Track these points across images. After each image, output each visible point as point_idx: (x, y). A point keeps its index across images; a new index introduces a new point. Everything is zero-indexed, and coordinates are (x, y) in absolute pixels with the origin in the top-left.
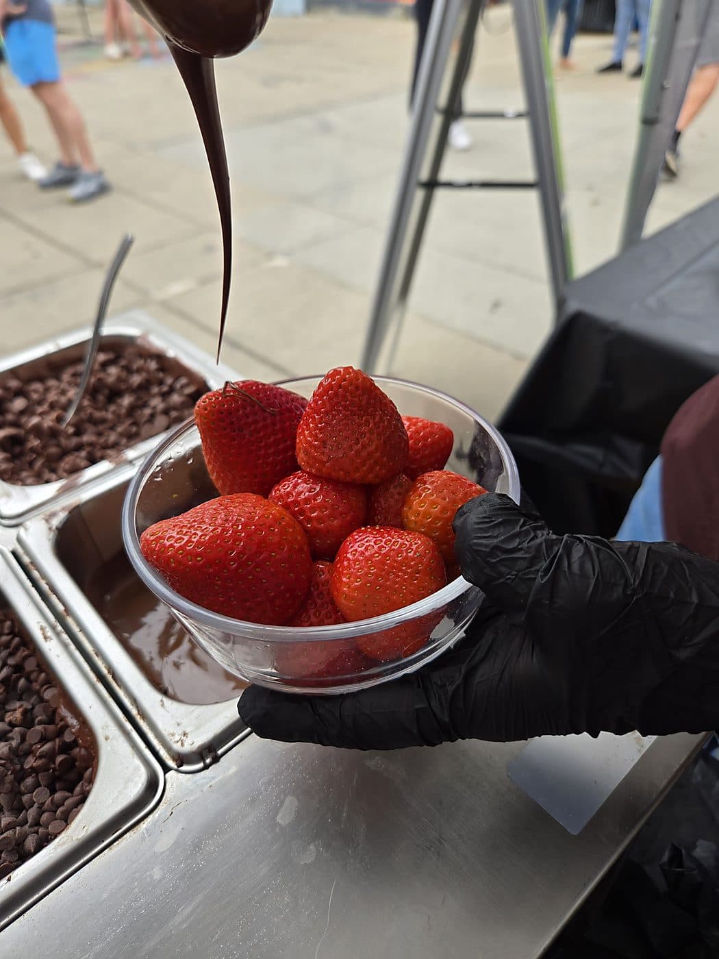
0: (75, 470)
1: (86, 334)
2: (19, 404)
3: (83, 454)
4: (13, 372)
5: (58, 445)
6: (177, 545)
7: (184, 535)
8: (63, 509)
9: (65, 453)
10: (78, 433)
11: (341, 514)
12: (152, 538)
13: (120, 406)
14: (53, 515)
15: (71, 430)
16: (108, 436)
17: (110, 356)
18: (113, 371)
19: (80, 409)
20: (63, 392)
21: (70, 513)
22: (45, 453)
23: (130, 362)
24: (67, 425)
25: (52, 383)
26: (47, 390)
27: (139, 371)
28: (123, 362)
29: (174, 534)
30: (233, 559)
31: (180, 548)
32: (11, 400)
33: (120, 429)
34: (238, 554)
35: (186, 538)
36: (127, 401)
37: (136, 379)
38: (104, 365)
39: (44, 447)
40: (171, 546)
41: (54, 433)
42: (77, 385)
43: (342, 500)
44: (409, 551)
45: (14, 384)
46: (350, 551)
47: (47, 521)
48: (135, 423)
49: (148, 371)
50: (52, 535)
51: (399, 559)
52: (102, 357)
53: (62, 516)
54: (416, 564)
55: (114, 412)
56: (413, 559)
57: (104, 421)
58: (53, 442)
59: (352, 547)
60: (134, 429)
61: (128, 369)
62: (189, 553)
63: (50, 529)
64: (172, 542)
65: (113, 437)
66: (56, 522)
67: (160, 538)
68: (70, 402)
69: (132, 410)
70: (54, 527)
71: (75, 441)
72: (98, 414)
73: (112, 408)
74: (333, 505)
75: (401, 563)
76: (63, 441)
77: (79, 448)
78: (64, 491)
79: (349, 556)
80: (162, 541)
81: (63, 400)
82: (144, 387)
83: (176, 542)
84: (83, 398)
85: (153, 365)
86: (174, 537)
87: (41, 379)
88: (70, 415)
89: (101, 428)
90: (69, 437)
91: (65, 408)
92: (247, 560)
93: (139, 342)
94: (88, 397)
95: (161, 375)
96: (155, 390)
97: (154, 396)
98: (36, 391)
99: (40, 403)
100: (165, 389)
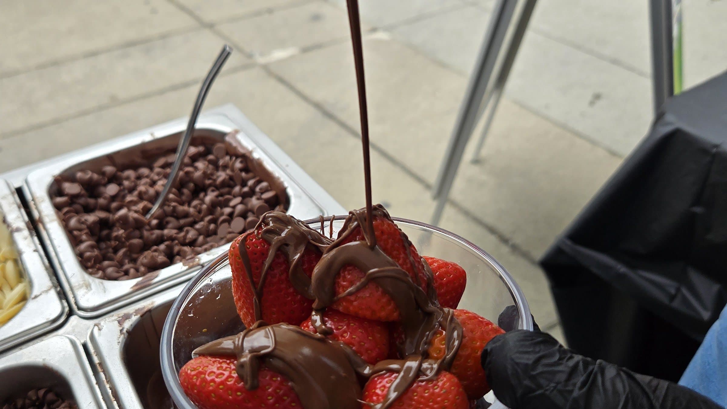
0: (155, 267)
1: (181, 126)
2: (111, 189)
3: (162, 247)
4: (110, 159)
5: (141, 237)
6: (218, 380)
7: (225, 370)
8: (137, 312)
9: (146, 246)
10: (161, 226)
11: (367, 350)
12: (193, 373)
13: (203, 202)
14: (127, 317)
15: (154, 222)
16: (187, 232)
17: (201, 149)
18: (200, 165)
19: (166, 201)
20: (153, 183)
21: (142, 316)
22: (128, 244)
23: (217, 159)
24: (152, 216)
25: (144, 171)
26: (139, 178)
27: (225, 167)
28: (211, 157)
29: (215, 370)
30: (270, 394)
31: (222, 383)
32: (105, 184)
33: (198, 226)
34: (274, 391)
35: (227, 373)
36: (210, 197)
37: (222, 176)
38: (194, 159)
39: (128, 238)
40: (213, 381)
41: (139, 225)
42: (166, 176)
43: (368, 337)
44: (436, 387)
45: (109, 169)
46: (378, 386)
47: (120, 323)
48: (214, 221)
49: (233, 170)
50: (122, 338)
51: (426, 395)
52: (193, 150)
53: (134, 319)
54: (443, 400)
55: (195, 207)
56: (439, 395)
57: (186, 215)
58: (137, 233)
59: (380, 383)
60: (212, 226)
61: (215, 164)
62: (230, 388)
63: (121, 331)
64: (213, 377)
65: (191, 234)
66: (128, 325)
67: (201, 373)
68: (157, 194)
69: (214, 206)
70: (125, 331)
71: (157, 232)
72: (181, 208)
73: (195, 202)
74: (359, 342)
75: (428, 399)
76: (146, 233)
77: (160, 240)
78: (139, 288)
79: (378, 391)
80: (203, 376)
81: (152, 191)
82: (229, 184)
83: (217, 377)
84: (169, 192)
85: (238, 164)
86: (214, 373)
88: (155, 208)
89: (182, 222)
90: (152, 228)
91: (153, 200)
92: (284, 395)
93: (227, 139)
94: (174, 190)
95: (243, 174)
96: (237, 189)
97: (235, 197)
98: (128, 178)
99: (131, 190)
100: (246, 189)
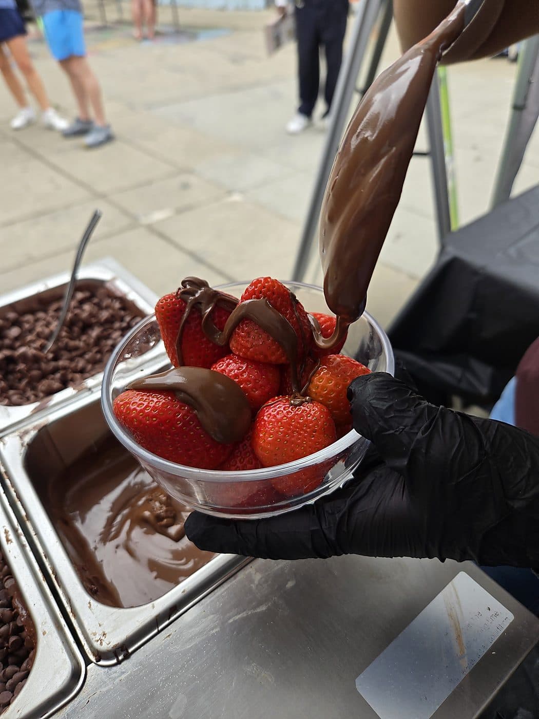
0: (51, 392)
1: (65, 278)
2: (14, 332)
3: (58, 375)
4: (12, 307)
5: (39, 369)
6: (138, 409)
7: (144, 401)
8: (34, 428)
9: (44, 376)
10: (56, 359)
11: (261, 386)
12: (121, 403)
13: (90, 336)
14: (26, 432)
15: (51, 356)
16: (78, 362)
17: (87, 294)
18: (87, 307)
19: (59, 339)
20: (48, 325)
21: (39, 431)
22: (29, 375)
23: (101, 300)
24: (48, 352)
25: (41, 315)
26: (37, 320)
27: (107, 307)
28: (96, 300)
29: (137, 401)
30: (179, 420)
31: (141, 411)
32: (9, 328)
33: (87, 356)
34: (183, 416)
35: (146, 404)
36: (95, 333)
37: (105, 315)
38: (82, 302)
39: (29, 370)
40: (135, 409)
41: (36, 360)
42: (58, 318)
43: (262, 376)
44: (309, 415)
45: (12, 315)
46: (266, 414)
47: (21, 437)
48: (99, 352)
49: (114, 309)
50: (23, 450)
51: (301, 421)
52: (80, 296)
53: (33, 433)
54: (314, 426)
55: (85, 341)
56: (311, 422)
57: (76, 348)
58: (36, 366)
59: (267, 411)
60: (99, 356)
61: (99, 307)
62: (148, 414)
63: (22, 445)
64: (135, 407)
65: (81, 363)
66: (27, 439)
67: (127, 403)
68: (51, 333)
69: (99, 340)
70: (25, 444)
71: (53, 364)
72: (72, 343)
73: (84, 338)
74: (255, 380)
75: (302, 425)
76: (43, 365)
77: (55, 370)
78: (37, 411)
79: (266, 418)
80: (128, 405)
81: (47, 331)
82: (110, 321)
83: (138, 406)
84: (61, 330)
85: (117, 305)
86: (137, 403)
87: (33, 312)
88: (50, 345)
89: (74, 354)
90: (48, 361)
91: (48, 338)
92: (190, 420)
93: (108, 285)
94: (65, 328)
95: (122, 313)
96: (117, 325)
97: (116, 330)
98: (28, 322)
99: (30, 331)
100: (124, 324)
